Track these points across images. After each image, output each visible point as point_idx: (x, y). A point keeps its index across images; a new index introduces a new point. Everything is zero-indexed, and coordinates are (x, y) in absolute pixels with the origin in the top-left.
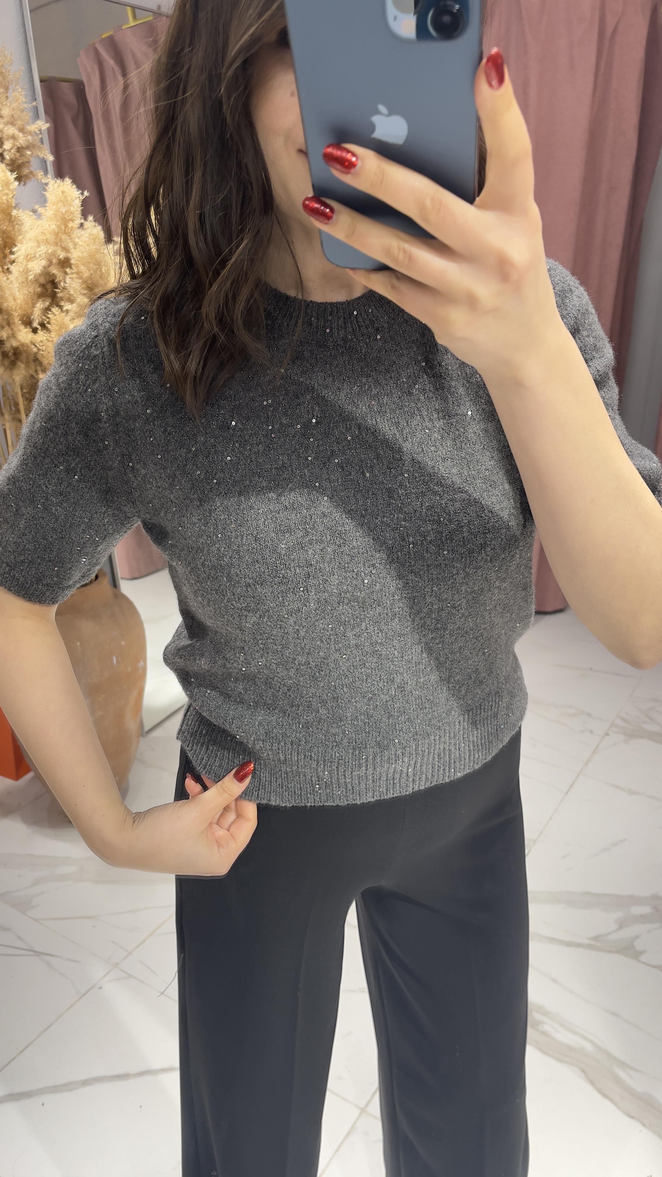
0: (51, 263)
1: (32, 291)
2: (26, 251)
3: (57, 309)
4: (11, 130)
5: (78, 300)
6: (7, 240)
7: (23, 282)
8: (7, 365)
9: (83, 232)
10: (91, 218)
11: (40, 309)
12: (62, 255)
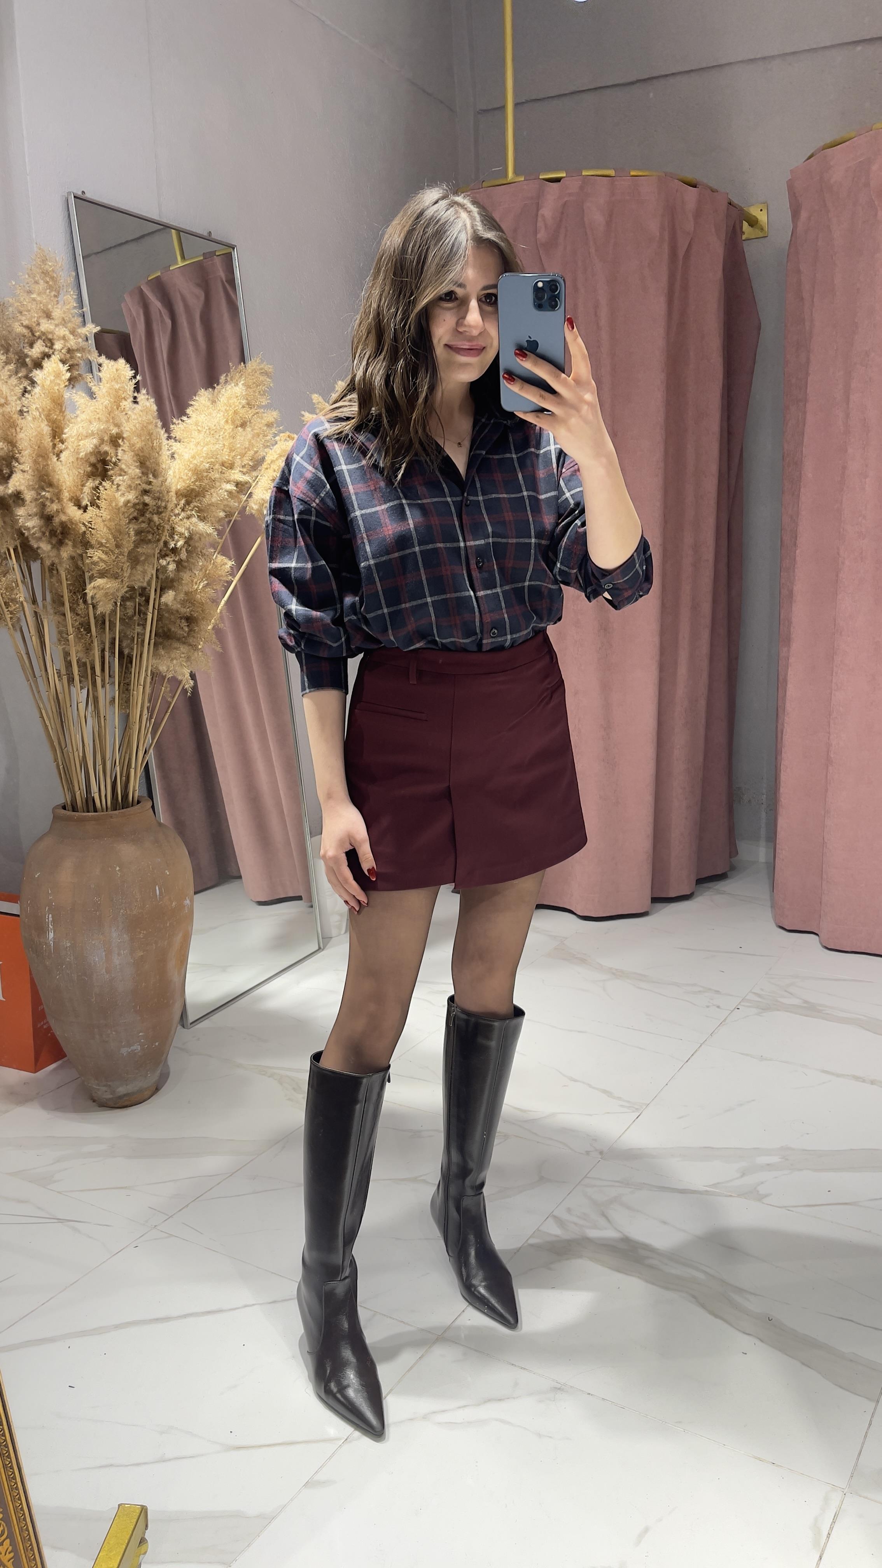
0: (102, 441)
1: (82, 472)
2: (77, 432)
3: (107, 482)
4: (62, 331)
5: (130, 471)
6: (57, 430)
7: (73, 462)
8: (54, 543)
9: (135, 405)
10: (144, 391)
11: (90, 488)
12: (114, 431)
